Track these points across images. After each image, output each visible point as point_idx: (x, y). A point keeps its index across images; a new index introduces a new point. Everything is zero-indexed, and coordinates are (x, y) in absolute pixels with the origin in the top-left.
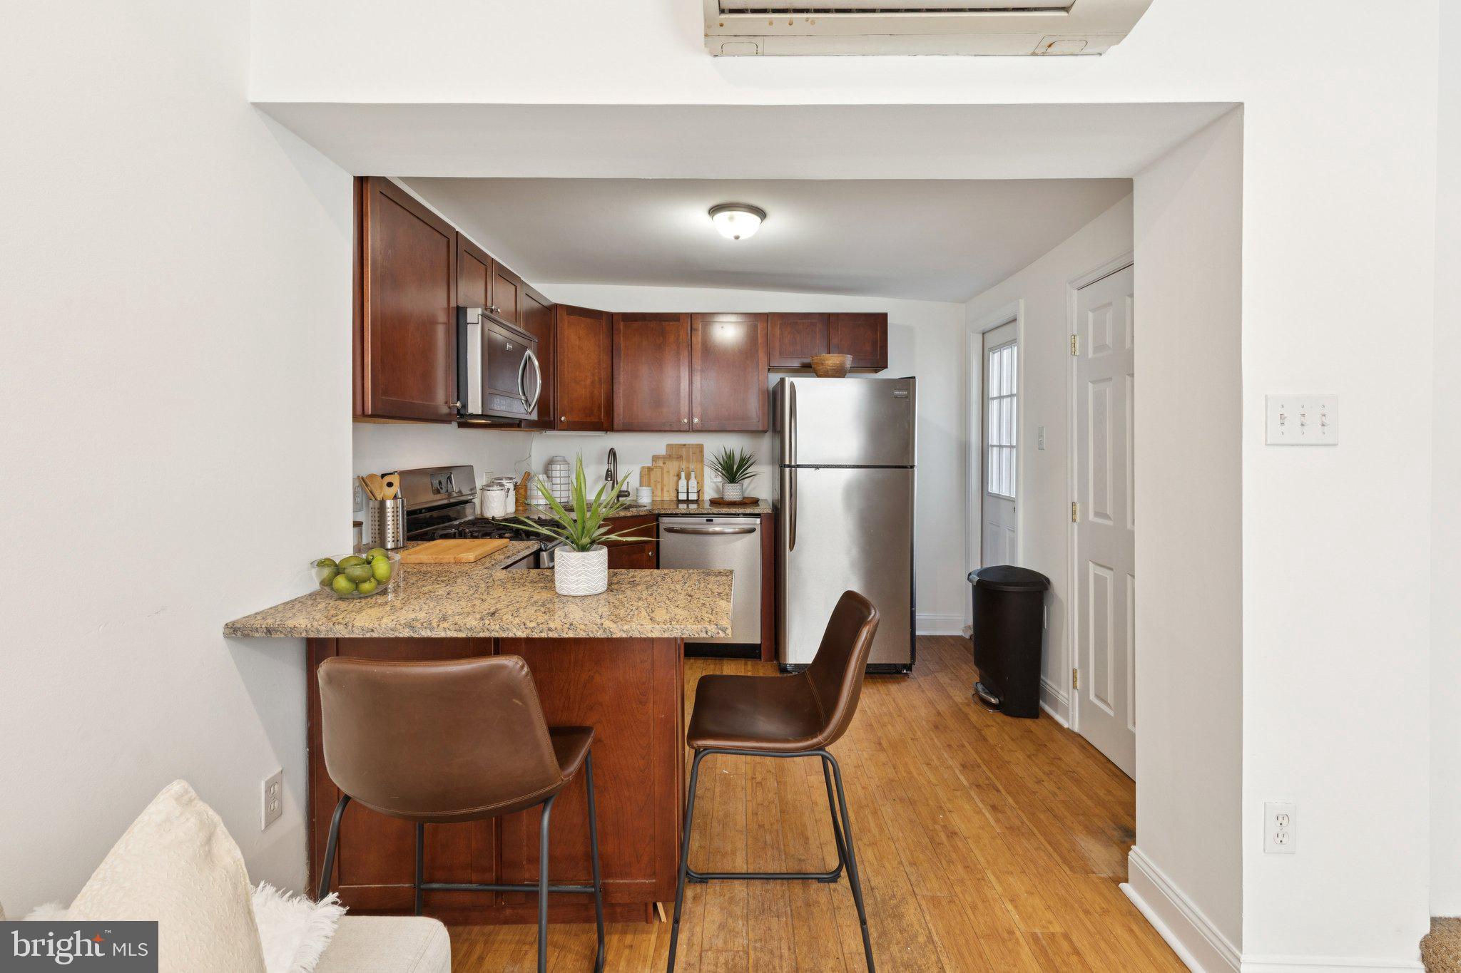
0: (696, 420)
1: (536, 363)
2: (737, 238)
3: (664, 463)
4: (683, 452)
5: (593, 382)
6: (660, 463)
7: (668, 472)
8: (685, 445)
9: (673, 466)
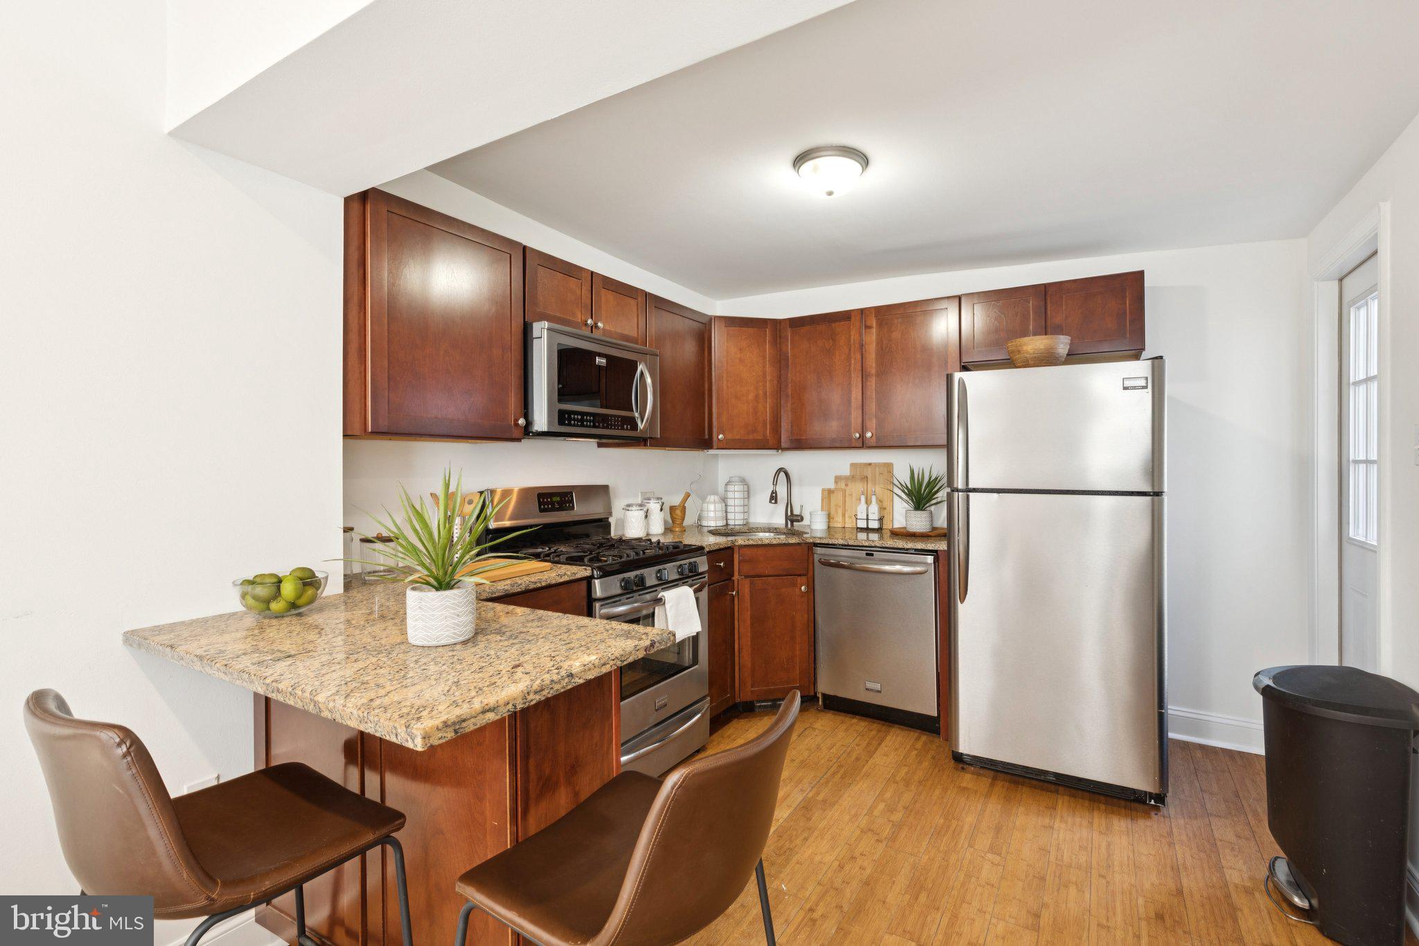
0: (869, 435)
1: (649, 380)
2: (830, 193)
3: (847, 485)
4: (869, 472)
5: (756, 397)
6: (842, 485)
7: (851, 495)
8: (870, 464)
9: (858, 487)
